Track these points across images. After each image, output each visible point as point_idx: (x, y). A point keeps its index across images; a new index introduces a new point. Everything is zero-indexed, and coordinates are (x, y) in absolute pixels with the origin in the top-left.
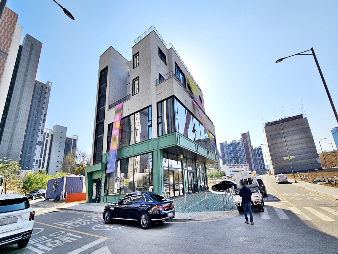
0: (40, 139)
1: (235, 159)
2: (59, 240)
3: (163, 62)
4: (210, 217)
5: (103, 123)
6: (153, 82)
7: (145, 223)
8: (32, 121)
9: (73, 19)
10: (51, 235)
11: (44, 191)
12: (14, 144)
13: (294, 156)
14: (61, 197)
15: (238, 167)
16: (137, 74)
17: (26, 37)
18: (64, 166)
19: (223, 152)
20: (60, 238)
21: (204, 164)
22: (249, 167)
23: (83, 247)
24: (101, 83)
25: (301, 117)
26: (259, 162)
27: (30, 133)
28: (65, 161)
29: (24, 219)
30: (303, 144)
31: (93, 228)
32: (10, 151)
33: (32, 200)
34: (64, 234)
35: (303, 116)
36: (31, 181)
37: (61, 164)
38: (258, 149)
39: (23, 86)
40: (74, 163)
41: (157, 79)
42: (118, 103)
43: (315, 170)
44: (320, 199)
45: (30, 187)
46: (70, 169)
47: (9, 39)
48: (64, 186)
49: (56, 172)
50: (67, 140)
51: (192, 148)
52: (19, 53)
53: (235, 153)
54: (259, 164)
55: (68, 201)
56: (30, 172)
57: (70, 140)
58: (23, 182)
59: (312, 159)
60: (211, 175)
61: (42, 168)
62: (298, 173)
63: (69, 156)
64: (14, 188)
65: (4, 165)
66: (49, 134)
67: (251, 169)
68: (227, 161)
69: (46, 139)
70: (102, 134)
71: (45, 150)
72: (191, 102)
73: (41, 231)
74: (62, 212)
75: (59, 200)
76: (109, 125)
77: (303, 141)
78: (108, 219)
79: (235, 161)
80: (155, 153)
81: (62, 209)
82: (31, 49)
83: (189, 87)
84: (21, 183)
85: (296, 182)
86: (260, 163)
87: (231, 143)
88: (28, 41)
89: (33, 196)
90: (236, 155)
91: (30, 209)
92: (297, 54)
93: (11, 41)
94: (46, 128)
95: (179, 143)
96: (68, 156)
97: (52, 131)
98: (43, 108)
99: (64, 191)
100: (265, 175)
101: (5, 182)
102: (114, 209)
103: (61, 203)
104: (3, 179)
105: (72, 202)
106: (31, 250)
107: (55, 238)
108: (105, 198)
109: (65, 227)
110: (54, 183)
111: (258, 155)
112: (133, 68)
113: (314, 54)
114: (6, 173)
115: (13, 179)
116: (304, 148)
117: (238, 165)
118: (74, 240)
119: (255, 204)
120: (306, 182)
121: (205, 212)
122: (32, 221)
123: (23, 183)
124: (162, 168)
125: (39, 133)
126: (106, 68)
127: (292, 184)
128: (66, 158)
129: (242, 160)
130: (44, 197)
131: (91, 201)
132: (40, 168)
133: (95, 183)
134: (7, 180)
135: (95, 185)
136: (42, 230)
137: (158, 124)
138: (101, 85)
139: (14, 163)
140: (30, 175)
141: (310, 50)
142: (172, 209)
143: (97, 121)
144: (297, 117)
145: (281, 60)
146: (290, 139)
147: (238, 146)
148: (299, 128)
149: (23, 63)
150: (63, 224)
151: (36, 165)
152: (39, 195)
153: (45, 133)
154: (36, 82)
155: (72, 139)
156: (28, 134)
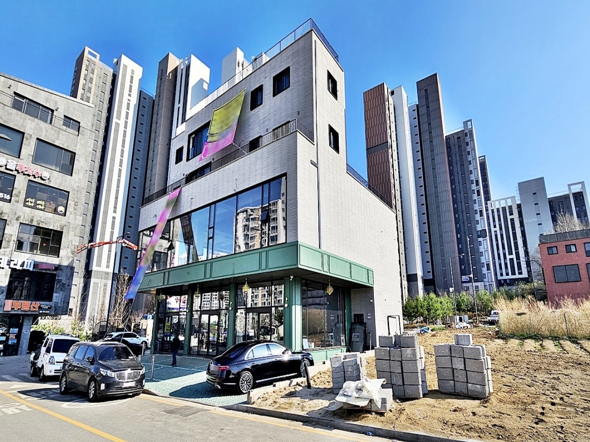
0: (481, 226)
8: (461, 202)
17: (419, 87)
27: (463, 222)
39: (433, 159)
50: (554, 203)
57: (563, 200)
66: (511, 206)
69: (509, 217)
71: (515, 239)
82: (427, 98)
88: (420, 90)
98: (471, 172)
125: (478, 217)
149: (423, 128)
151: (489, 271)
153: (504, 209)
154: (449, 138)
155: (568, 195)
156: (462, 225)
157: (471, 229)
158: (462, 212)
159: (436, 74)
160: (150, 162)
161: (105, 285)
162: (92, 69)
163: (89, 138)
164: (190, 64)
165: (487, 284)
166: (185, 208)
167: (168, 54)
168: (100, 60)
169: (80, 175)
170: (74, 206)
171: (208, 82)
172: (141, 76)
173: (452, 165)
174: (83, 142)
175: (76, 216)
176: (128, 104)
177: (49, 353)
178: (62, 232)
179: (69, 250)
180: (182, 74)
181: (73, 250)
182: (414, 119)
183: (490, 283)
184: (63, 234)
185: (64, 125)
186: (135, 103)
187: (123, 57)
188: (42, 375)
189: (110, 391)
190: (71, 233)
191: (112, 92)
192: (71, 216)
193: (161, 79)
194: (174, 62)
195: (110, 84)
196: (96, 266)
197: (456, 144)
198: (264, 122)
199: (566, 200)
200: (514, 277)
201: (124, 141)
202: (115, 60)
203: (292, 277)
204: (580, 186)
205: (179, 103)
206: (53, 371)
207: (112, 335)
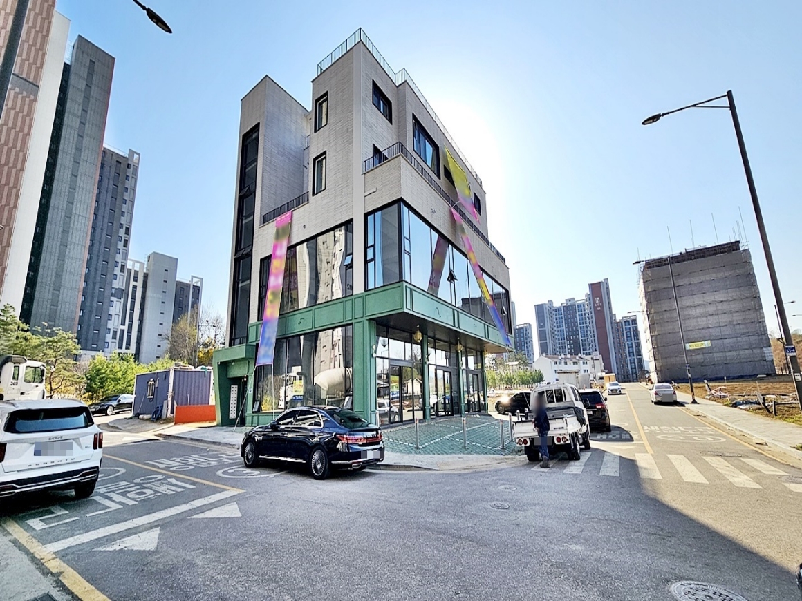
0: (118, 284)
1: (570, 344)
2: (151, 489)
3: (384, 118)
4: (464, 466)
5: (250, 255)
6: (358, 168)
7: (319, 467)
8: (100, 243)
9: (170, 31)
10: (138, 481)
11: (130, 398)
12: (65, 295)
13: (709, 342)
14: (164, 411)
15: (575, 363)
16: (324, 146)
17: (78, 44)
18: (174, 346)
19: (542, 327)
20: (154, 487)
21: (479, 353)
22: (603, 364)
23: (192, 503)
24: (246, 162)
25: (735, 248)
26: (629, 353)
27: (96, 270)
28: (175, 334)
29: (83, 446)
30: (734, 314)
31: (220, 473)
32: (55, 308)
33: (107, 415)
34: (160, 480)
35: (740, 245)
36: (104, 375)
37: (167, 341)
38: (628, 321)
39: (77, 162)
40: (194, 340)
41: (366, 159)
42: (282, 211)
43: (759, 376)
44: (723, 440)
45: (101, 388)
46: (186, 352)
47: (40, 49)
48: (170, 389)
49: (158, 357)
50: (179, 287)
51: (445, 318)
52: (64, 82)
53: (572, 329)
54: (628, 358)
55: (178, 421)
56: (99, 357)
57: (185, 288)
58: (87, 377)
59: (755, 351)
60: (508, 378)
61: (127, 348)
62: (705, 381)
63: (184, 324)
64: (69, 388)
65: (45, 340)
66: (138, 272)
67: (608, 368)
68: (550, 348)
69: (132, 283)
70: (246, 280)
71: (132, 309)
72: (447, 214)
73: (119, 474)
74: (163, 442)
75: (161, 417)
76: (262, 260)
77: (734, 306)
78: (250, 457)
79: (571, 348)
80: (358, 327)
81: (165, 436)
82: (91, 73)
83: (448, 175)
84: (83, 378)
85: (694, 402)
86: (631, 354)
87: (564, 305)
88: (83, 52)
89: (107, 408)
90: (572, 331)
91: (94, 429)
92: (694, 106)
93: (44, 54)
94: (131, 260)
95: (409, 307)
96: (182, 324)
97: (145, 266)
98: (123, 213)
99: (170, 399)
100: (639, 383)
101: (49, 375)
102: (261, 438)
103: (163, 423)
104: (44, 370)
105: (188, 423)
106: (99, 503)
107: (145, 485)
108: (255, 418)
109: (167, 468)
110: (149, 383)
111: (627, 337)
112: (316, 131)
113: (732, 107)
114: (50, 357)
115: (65, 369)
116: (735, 323)
117: (575, 358)
118: (180, 490)
119: (556, 443)
120: (719, 404)
121: (455, 455)
122: (99, 450)
123: (85, 379)
124: (373, 360)
125: (117, 271)
126: (256, 128)
127: (684, 406)
128: (178, 328)
129: (587, 347)
130: (131, 410)
131: (227, 422)
132: (121, 348)
133: (234, 386)
134: (52, 373)
135: (234, 389)
136: (122, 471)
137: (366, 262)
138: (246, 168)
139: (65, 335)
140: (101, 363)
141: (725, 96)
142: (378, 443)
143: (237, 251)
144: (724, 248)
145: (655, 118)
146: (704, 301)
147: (580, 313)
148: (727, 274)
149: (72, 106)
150: (162, 463)
151: (114, 340)
152: (121, 406)
153: (129, 270)
154: (105, 153)
155: (190, 285)
156: (93, 272)
157: (105, 282)
158: (98, 256)
159: (115, 58)
173: (100, 189)
197: (113, 167)
199: (188, 289)
204: (200, 281)
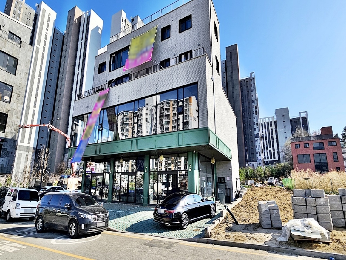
0: (257, 131)
50: (293, 121)
61: (274, 158)
66: (272, 122)
69: (270, 128)
97: (275, 118)
98: (252, 101)
125: (255, 126)
153: (268, 123)
154: (242, 81)
155: (299, 118)
156: (247, 130)
157: (252, 133)
158: (247, 123)
159: (237, 44)
160: (60, 76)
161: (27, 155)
162: (20, 7)
163: (29, 50)
164: (90, 15)
165: (259, 163)
166: (113, 102)
167: (75, 6)
168: (25, 2)
169: (22, 75)
170: (16, 97)
171: (102, 29)
172: (55, 19)
173: (243, 97)
174: (24, 52)
175: (18, 104)
176: (46, 36)
177: (16, 201)
178: (7, 115)
179: (13, 128)
180: (84, 21)
181: (16, 128)
182: (224, 68)
183: (260, 163)
184: (8, 116)
185: (9, 38)
186: (51, 36)
187: (43, 3)
188: (8, 217)
189: (89, 229)
190: (14, 116)
191: (34, 26)
192: (15, 103)
193: (70, 23)
194: (78, 13)
195: (33, 20)
196: (21, 142)
197: (246, 85)
198: (172, 50)
199: (298, 121)
200: (271, 160)
201: (42, 60)
202: (37, 5)
203: (194, 151)
204: (305, 113)
205: (82, 40)
206: (19, 214)
207: (46, 188)
